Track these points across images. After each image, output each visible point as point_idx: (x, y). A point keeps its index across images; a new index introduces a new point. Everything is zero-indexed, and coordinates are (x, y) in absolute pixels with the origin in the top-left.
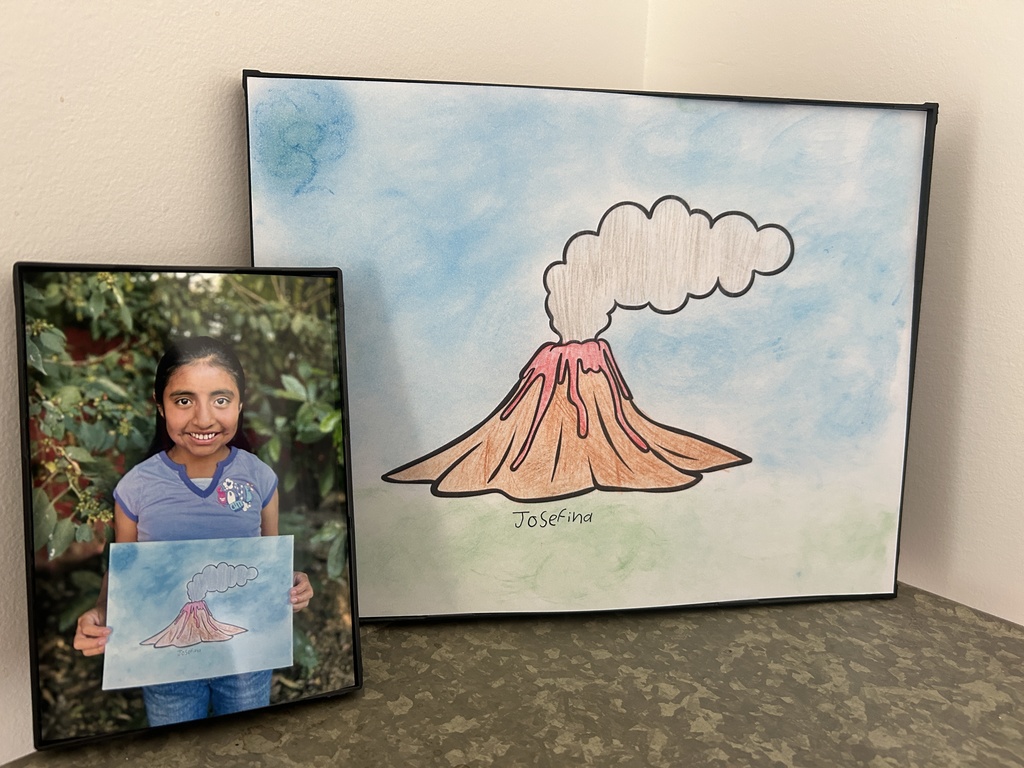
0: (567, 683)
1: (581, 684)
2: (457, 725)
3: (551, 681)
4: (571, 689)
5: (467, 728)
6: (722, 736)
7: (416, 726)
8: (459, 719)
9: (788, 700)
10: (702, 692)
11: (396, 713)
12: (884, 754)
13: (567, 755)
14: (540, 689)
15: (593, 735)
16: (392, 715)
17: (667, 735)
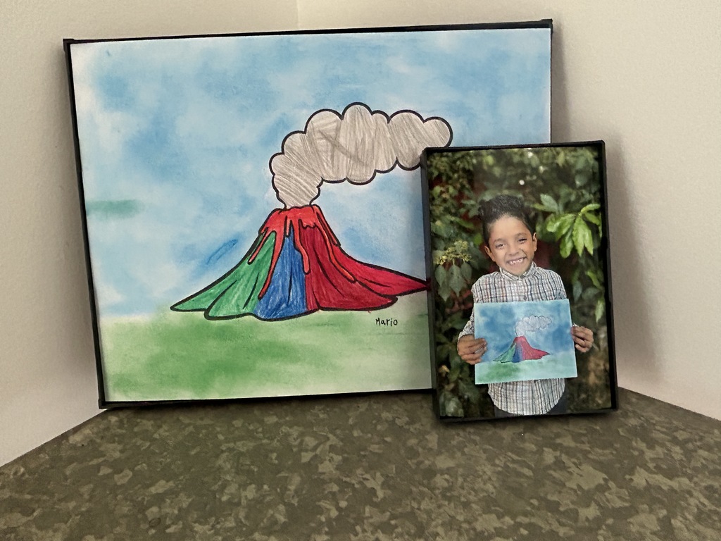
0: (243, 445)
1: (251, 445)
2: (160, 487)
3: (232, 445)
4: (243, 449)
5: (166, 489)
6: (338, 472)
7: (131, 492)
8: (162, 482)
9: (388, 439)
10: (333, 440)
11: (119, 483)
12: (442, 472)
13: (229, 502)
14: (222, 452)
15: (250, 484)
16: (116, 485)
17: (301, 476)
